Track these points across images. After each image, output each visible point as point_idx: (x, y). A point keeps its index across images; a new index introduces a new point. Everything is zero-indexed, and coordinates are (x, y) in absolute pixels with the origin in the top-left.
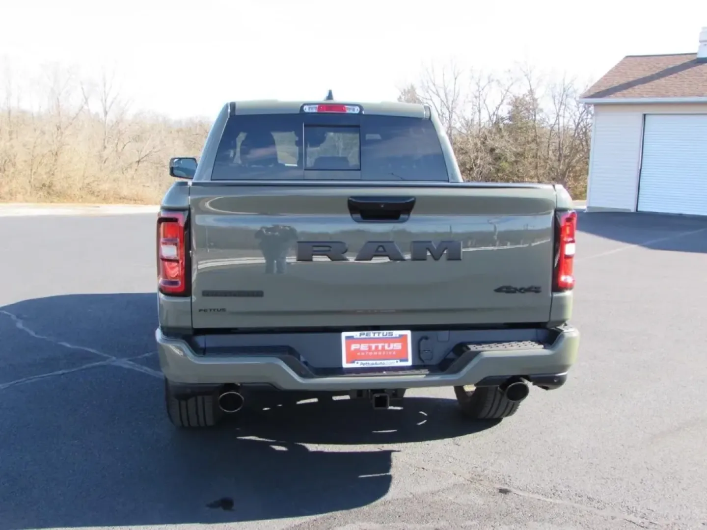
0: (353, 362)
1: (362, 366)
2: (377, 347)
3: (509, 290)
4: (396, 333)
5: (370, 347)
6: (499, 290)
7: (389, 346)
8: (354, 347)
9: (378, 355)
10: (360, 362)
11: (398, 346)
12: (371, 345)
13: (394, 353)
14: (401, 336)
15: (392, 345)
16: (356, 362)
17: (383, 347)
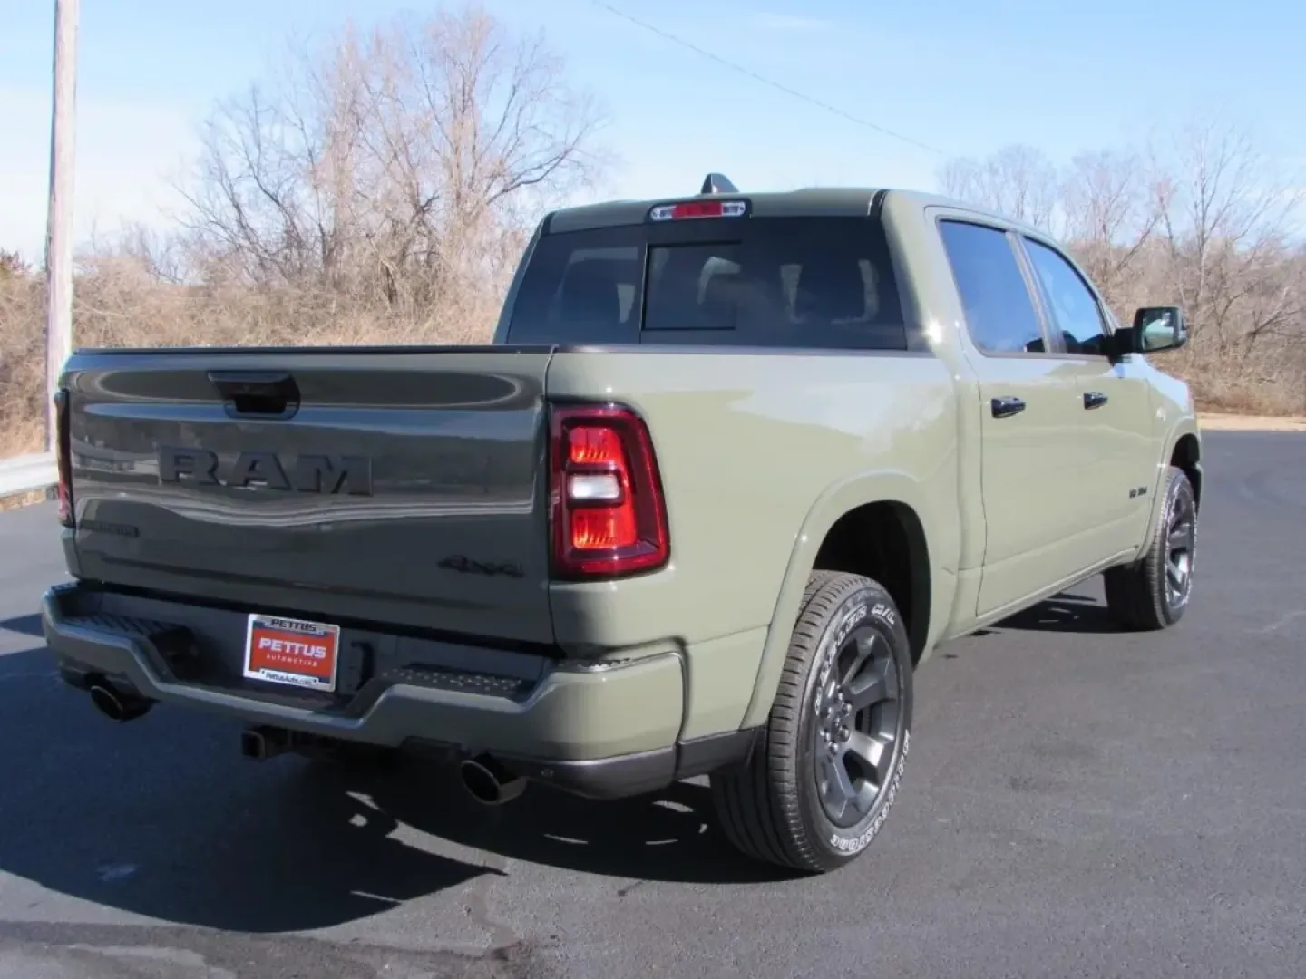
0: (258, 670)
1: (269, 679)
2: (292, 648)
3: (463, 565)
4: (321, 628)
5: (284, 647)
6: (446, 564)
7: (309, 651)
8: (264, 642)
9: (293, 662)
10: (267, 671)
11: (319, 652)
12: (286, 643)
13: (315, 664)
14: (326, 634)
15: (313, 648)
16: (262, 670)
17: (301, 649)
